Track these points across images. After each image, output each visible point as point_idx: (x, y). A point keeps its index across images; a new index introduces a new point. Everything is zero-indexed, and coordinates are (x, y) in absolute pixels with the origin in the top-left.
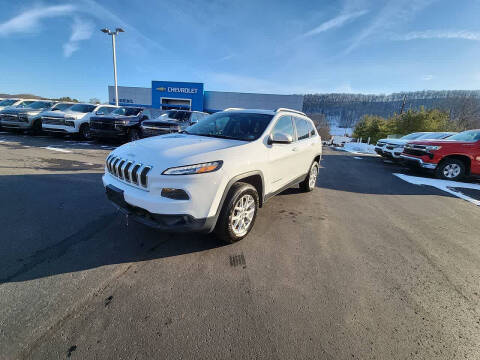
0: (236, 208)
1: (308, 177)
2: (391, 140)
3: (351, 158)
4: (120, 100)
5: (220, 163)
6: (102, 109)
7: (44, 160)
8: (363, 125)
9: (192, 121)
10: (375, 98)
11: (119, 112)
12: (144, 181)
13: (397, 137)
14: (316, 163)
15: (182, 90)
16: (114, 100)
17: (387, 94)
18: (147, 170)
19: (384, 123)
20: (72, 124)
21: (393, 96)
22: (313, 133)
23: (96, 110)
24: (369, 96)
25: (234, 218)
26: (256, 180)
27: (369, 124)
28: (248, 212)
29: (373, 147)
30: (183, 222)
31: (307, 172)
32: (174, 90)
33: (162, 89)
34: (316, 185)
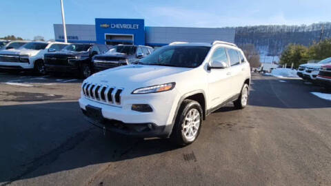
0: (186, 119)
1: (240, 96)
2: (309, 65)
3: (277, 81)
4: (68, 37)
5: (174, 84)
6: (53, 46)
7: (9, 94)
8: (288, 53)
9: (138, 55)
10: (297, 29)
11: (70, 48)
12: (118, 100)
13: (315, 62)
14: (246, 85)
15: (125, 26)
16: (63, 38)
17: (307, 25)
18: (119, 91)
19: (306, 51)
20: (26, 60)
21: (313, 26)
22: (243, 61)
23: (48, 47)
24: (292, 27)
25: (185, 127)
26: (200, 98)
27: (293, 52)
28: (195, 123)
29: (295, 71)
30: (148, 129)
31: (239, 92)
32: (117, 26)
33: (105, 25)
34: (248, 104)
